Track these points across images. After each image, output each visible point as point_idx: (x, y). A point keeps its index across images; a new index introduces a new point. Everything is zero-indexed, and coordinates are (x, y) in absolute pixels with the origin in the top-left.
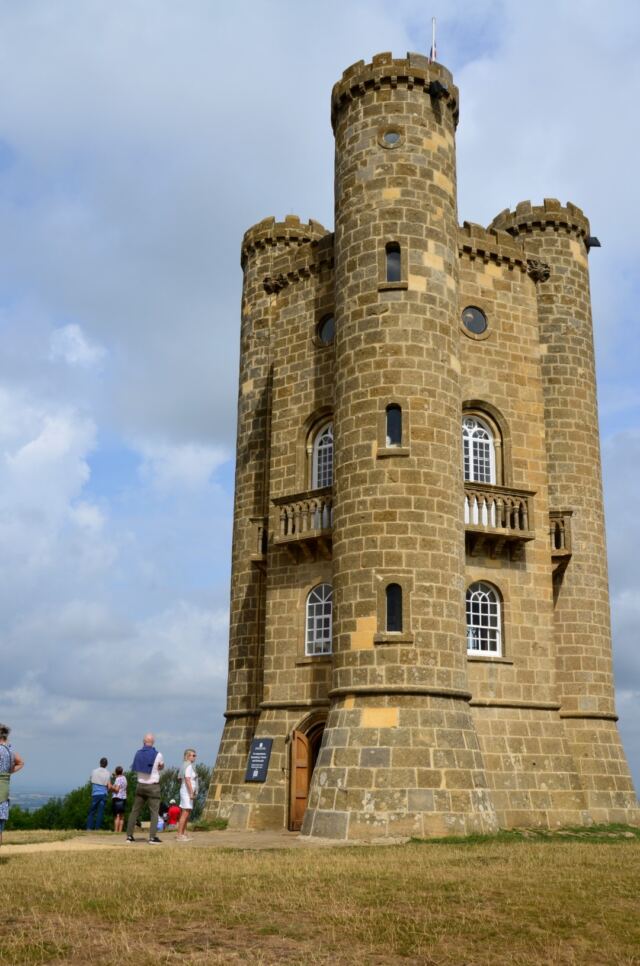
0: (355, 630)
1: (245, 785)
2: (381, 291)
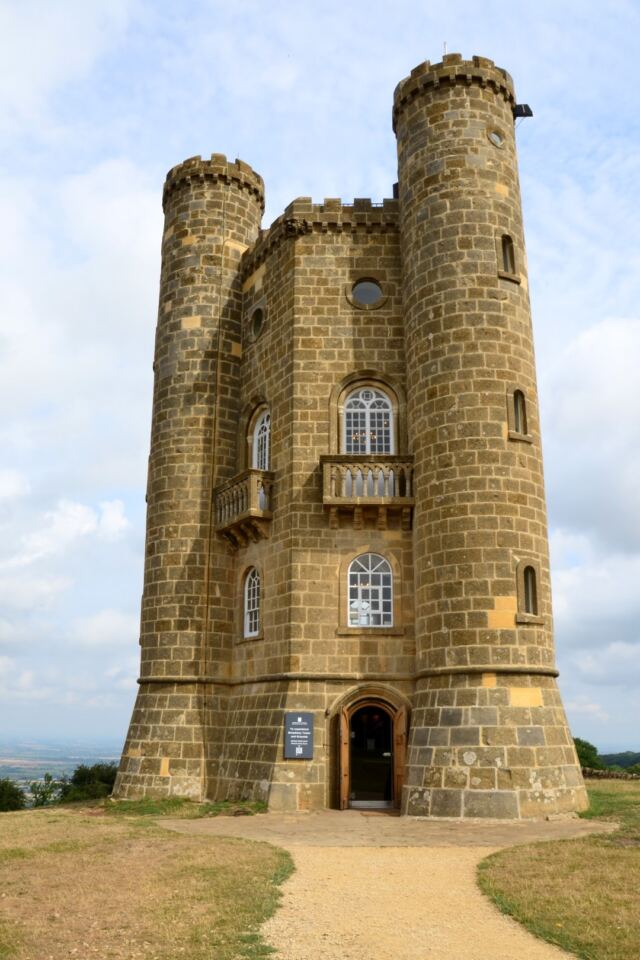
0: (492, 608)
1: (284, 763)
2: (501, 278)
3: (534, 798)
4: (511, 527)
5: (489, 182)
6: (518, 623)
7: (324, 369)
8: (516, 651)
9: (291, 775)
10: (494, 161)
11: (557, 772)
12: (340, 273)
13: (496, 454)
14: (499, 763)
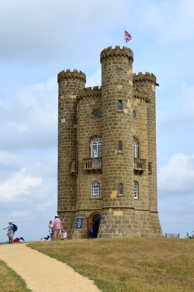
0: (111, 193)
1: (76, 229)
2: (117, 112)
3: (116, 235)
4: (116, 175)
5: (116, 86)
6: (117, 197)
7: (86, 135)
8: (116, 203)
9: (77, 232)
10: (118, 79)
11: (123, 230)
12: (90, 109)
13: (114, 158)
14: (110, 228)
